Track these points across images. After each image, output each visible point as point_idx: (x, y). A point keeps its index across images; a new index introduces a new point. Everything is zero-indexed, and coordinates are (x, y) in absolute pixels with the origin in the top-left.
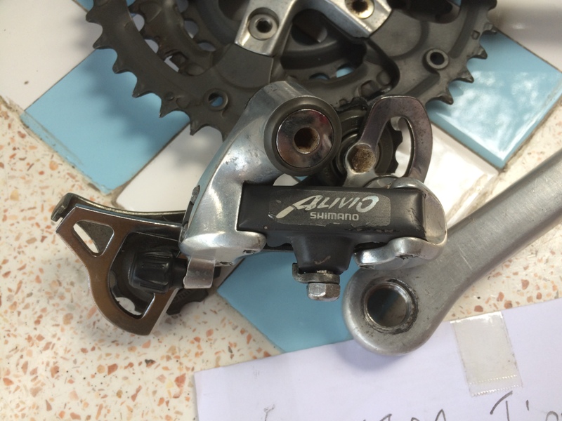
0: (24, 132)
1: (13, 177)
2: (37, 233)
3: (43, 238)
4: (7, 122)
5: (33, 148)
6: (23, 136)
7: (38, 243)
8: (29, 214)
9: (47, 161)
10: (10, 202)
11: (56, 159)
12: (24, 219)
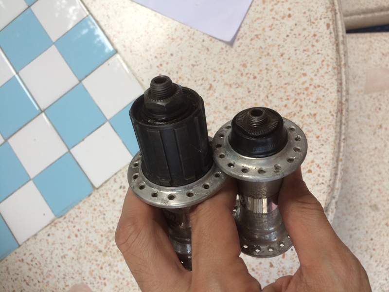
0: (63, 217)
1: (80, 223)
2: (102, 216)
3: (104, 214)
4: (58, 224)
5: (70, 215)
6: (65, 218)
7: (105, 216)
8: (94, 219)
9: (76, 210)
10: (89, 225)
11: (77, 207)
12: (96, 220)
